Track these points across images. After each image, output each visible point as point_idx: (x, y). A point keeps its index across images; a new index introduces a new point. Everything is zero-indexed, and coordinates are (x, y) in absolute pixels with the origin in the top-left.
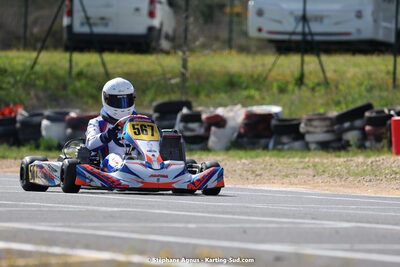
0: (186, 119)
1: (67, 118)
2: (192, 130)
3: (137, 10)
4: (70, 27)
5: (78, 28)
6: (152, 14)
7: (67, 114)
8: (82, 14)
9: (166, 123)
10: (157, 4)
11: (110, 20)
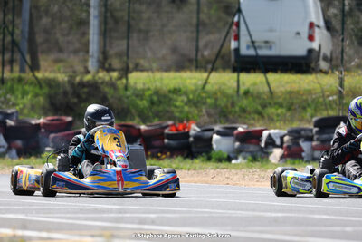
1: (236, 132)
3: (298, 33)
4: (237, 50)
5: (244, 51)
6: (311, 38)
7: (236, 128)
8: (248, 38)
9: (325, 136)
10: (316, 29)
11: (274, 42)
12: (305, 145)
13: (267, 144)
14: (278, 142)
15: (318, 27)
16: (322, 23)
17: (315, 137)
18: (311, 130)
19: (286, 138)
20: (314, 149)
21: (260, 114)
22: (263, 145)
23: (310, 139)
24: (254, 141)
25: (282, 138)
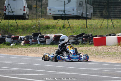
0: (40, 37)
1: (12, 37)
2: (42, 40)
3: (21, 9)
4: (5, 14)
5: (7, 14)
6: (24, 10)
7: (12, 36)
8: (8, 10)
9: (35, 38)
10: (25, 8)
11: (15, 11)
12: (30, 40)
13: (20, 40)
14: (23, 39)
15: (26, 7)
16: (27, 6)
17: (33, 38)
18: (32, 36)
19: (25, 38)
20: (32, 41)
21: (16, 31)
22: (19, 40)
23: (31, 39)
24: (17, 39)
25: (24, 38)
